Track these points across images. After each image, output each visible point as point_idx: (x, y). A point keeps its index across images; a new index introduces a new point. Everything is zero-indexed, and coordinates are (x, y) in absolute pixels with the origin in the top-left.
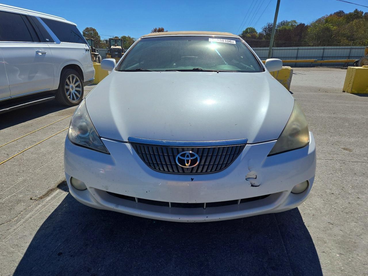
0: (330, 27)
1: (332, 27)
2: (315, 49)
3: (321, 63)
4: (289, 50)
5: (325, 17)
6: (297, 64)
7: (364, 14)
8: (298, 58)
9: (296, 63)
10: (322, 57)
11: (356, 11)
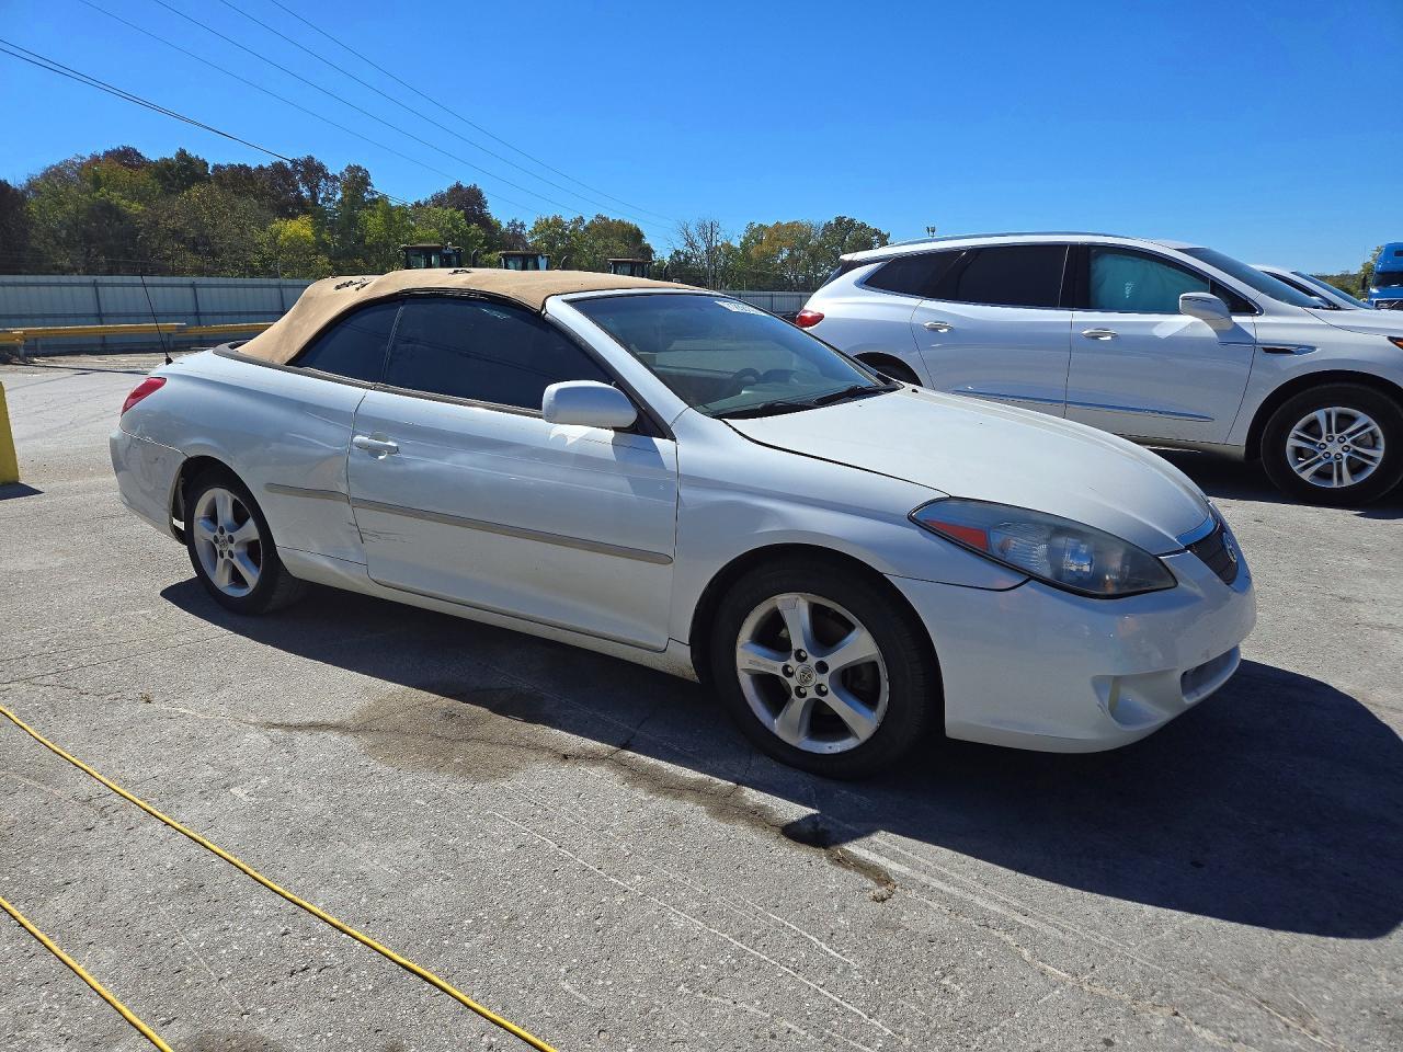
0: (118, 204)
1: (124, 202)
2: (163, 286)
3: (201, 336)
4: (47, 288)
5: (74, 163)
6: (108, 341)
7: (210, 169)
8: (104, 319)
9: (104, 337)
10: (197, 314)
11: (182, 154)
